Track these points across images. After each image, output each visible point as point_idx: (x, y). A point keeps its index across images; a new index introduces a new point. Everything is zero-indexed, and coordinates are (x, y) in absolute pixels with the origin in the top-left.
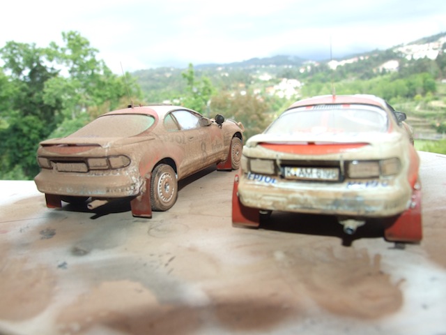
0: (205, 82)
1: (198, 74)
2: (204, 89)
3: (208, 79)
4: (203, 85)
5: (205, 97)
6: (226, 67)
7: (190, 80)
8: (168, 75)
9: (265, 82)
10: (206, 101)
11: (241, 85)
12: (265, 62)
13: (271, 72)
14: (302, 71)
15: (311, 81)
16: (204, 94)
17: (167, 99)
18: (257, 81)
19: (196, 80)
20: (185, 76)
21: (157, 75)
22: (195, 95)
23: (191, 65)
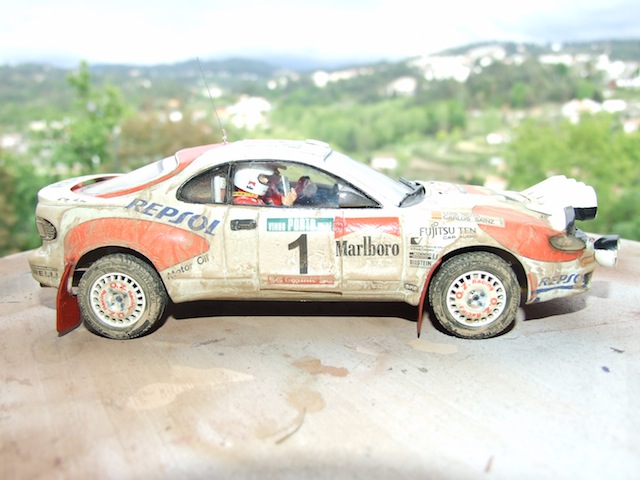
0: (111, 95)
1: (97, 80)
2: (109, 106)
3: (116, 90)
4: (105, 100)
5: (111, 120)
6: (146, 72)
7: (83, 90)
8: (40, 78)
9: (212, 100)
10: (111, 127)
11: (173, 103)
12: (214, 67)
13: (222, 84)
14: (272, 85)
15: (287, 103)
16: (107, 114)
17: (38, 119)
18: (199, 98)
19: (93, 89)
20: (73, 82)
21: (17, 78)
22: (93, 116)
23: (84, 64)
